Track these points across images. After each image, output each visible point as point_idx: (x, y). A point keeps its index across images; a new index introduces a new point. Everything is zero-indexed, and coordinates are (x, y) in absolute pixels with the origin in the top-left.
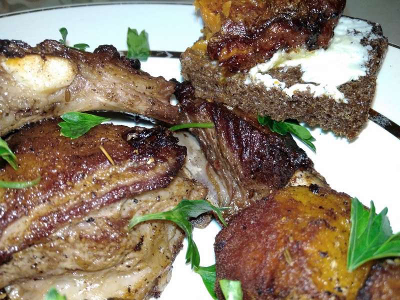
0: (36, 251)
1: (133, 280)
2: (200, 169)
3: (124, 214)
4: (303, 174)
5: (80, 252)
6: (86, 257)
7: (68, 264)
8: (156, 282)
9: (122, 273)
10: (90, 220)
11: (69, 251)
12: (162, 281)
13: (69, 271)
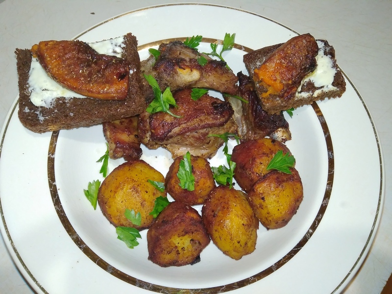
0: (179, 137)
1: (204, 152)
2: (239, 116)
3: (207, 132)
4: (282, 130)
5: (192, 140)
6: (193, 142)
7: (187, 143)
8: (211, 155)
9: (202, 149)
10: (196, 132)
11: (188, 139)
12: (213, 155)
13: (187, 144)
